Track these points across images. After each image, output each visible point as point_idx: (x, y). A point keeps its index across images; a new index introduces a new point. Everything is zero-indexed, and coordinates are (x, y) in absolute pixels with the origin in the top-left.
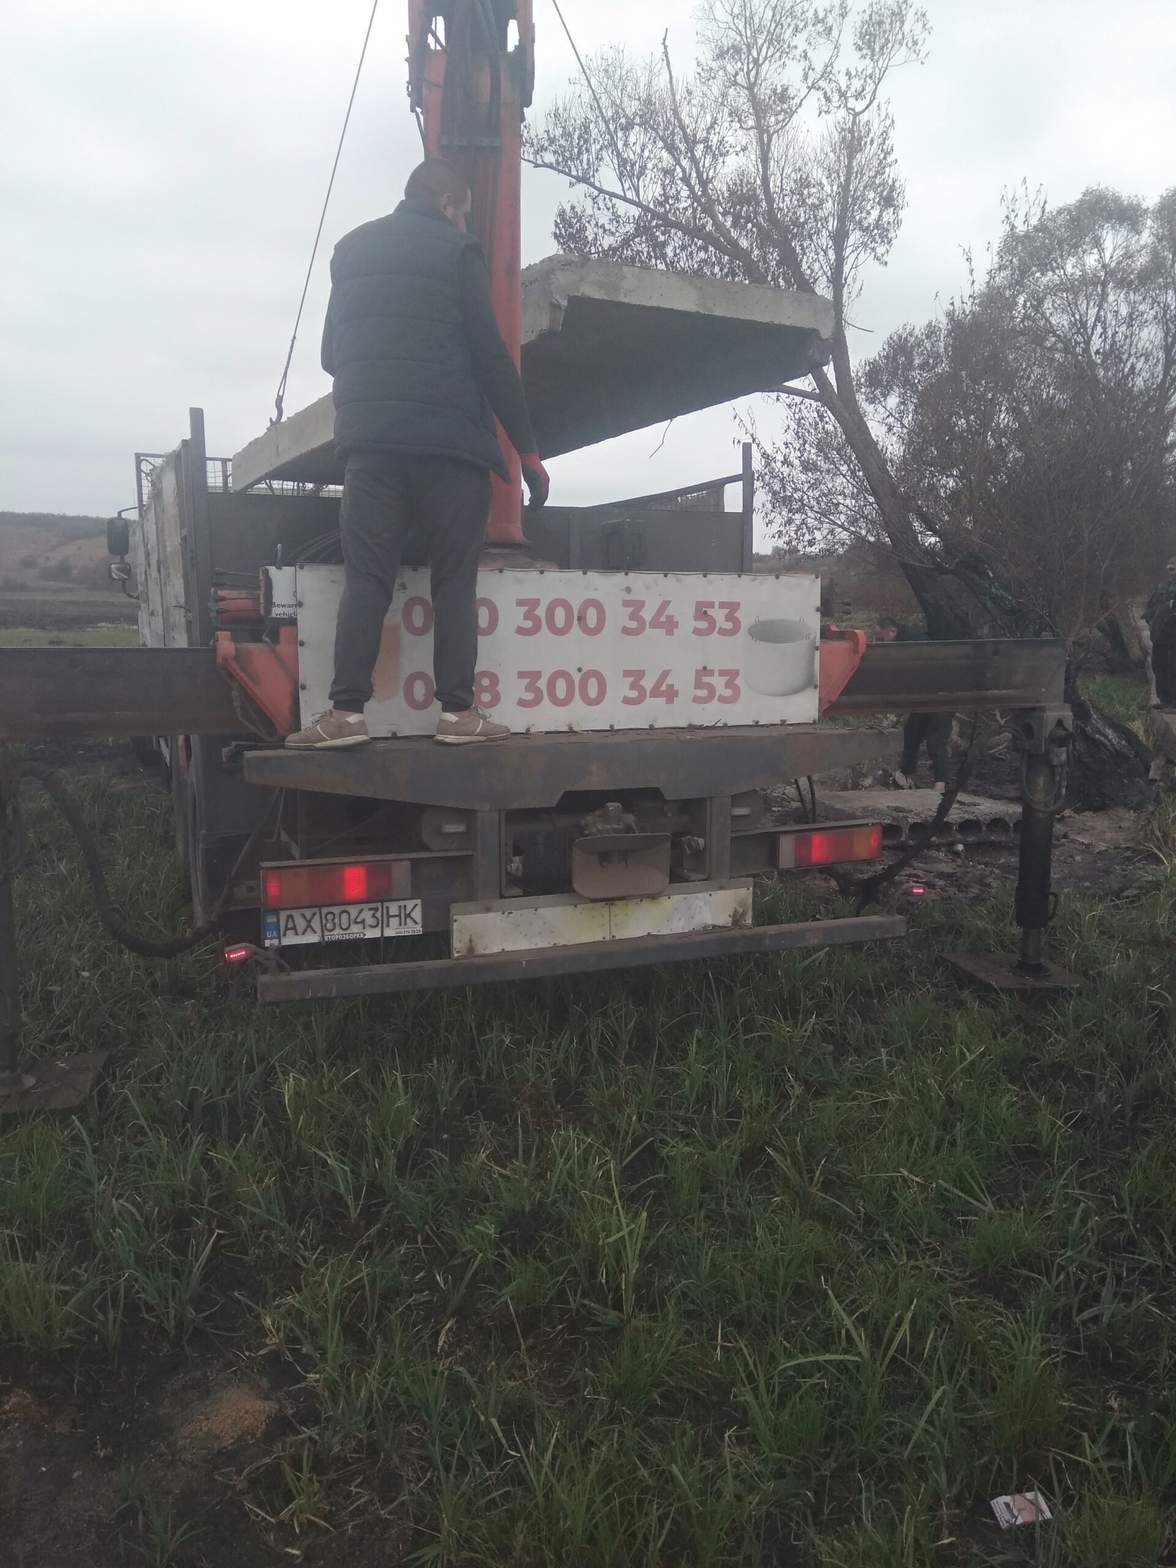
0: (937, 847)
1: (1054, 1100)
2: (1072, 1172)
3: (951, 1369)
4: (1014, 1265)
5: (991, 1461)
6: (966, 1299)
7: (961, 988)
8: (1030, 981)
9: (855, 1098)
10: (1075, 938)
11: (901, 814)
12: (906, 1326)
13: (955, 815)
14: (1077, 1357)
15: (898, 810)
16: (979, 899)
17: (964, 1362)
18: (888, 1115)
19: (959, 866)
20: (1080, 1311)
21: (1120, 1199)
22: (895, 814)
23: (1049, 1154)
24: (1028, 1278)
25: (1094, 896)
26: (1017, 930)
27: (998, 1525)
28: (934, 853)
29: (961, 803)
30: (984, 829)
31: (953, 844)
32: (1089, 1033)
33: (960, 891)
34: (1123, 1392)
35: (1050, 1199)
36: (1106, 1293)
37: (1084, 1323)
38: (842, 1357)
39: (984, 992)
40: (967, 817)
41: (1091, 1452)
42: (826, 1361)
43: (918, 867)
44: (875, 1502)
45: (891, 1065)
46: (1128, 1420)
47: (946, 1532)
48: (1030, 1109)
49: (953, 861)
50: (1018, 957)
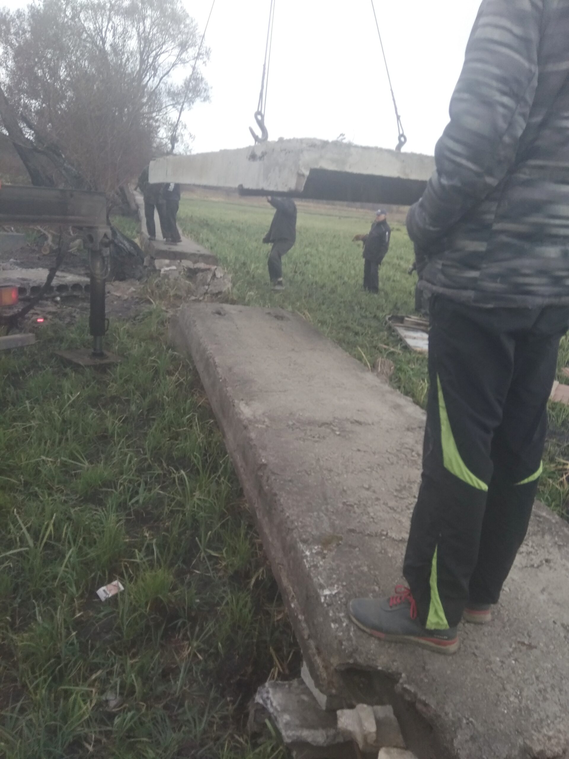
0: (47, 299)
1: (113, 412)
2: (123, 442)
3: (75, 541)
4: (100, 487)
5: (96, 575)
6: (79, 508)
7: (65, 367)
8: (98, 361)
9: (14, 427)
10: (117, 339)
11: (25, 282)
12: (51, 527)
13: (55, 282)
14: (130, 520)
15: (23, 279)
16: (70, 324)
17: (80, 536)
18: (33, 432)
19: (59, 308)
20: (130, 500)
21: (144, 449)
22: (22, 282)
23: (112, 436)
24: (107, 492)
25: (124, 320)
26: (90, 337)
27: (101, 601)
28: (45, 302)
29: (58, 276)
30: (70, 289)
31: (55, 297)
32: (126, 381)
33: (61, 320)
34: (150, 529)
35: (114, 456)
36: (141, 490)
37: (132, 504)
38: (19, 550)
39: (76, 367)
40: (61, 283)
41: (139, 557)
42: (10, 554)
43: (37, 309)
44: (42, 610)
45: (32, 408)
46: (152, 539)
47: (77, 611)
48: (103, 418)
49: (56, 306)
50: (92, 350)
